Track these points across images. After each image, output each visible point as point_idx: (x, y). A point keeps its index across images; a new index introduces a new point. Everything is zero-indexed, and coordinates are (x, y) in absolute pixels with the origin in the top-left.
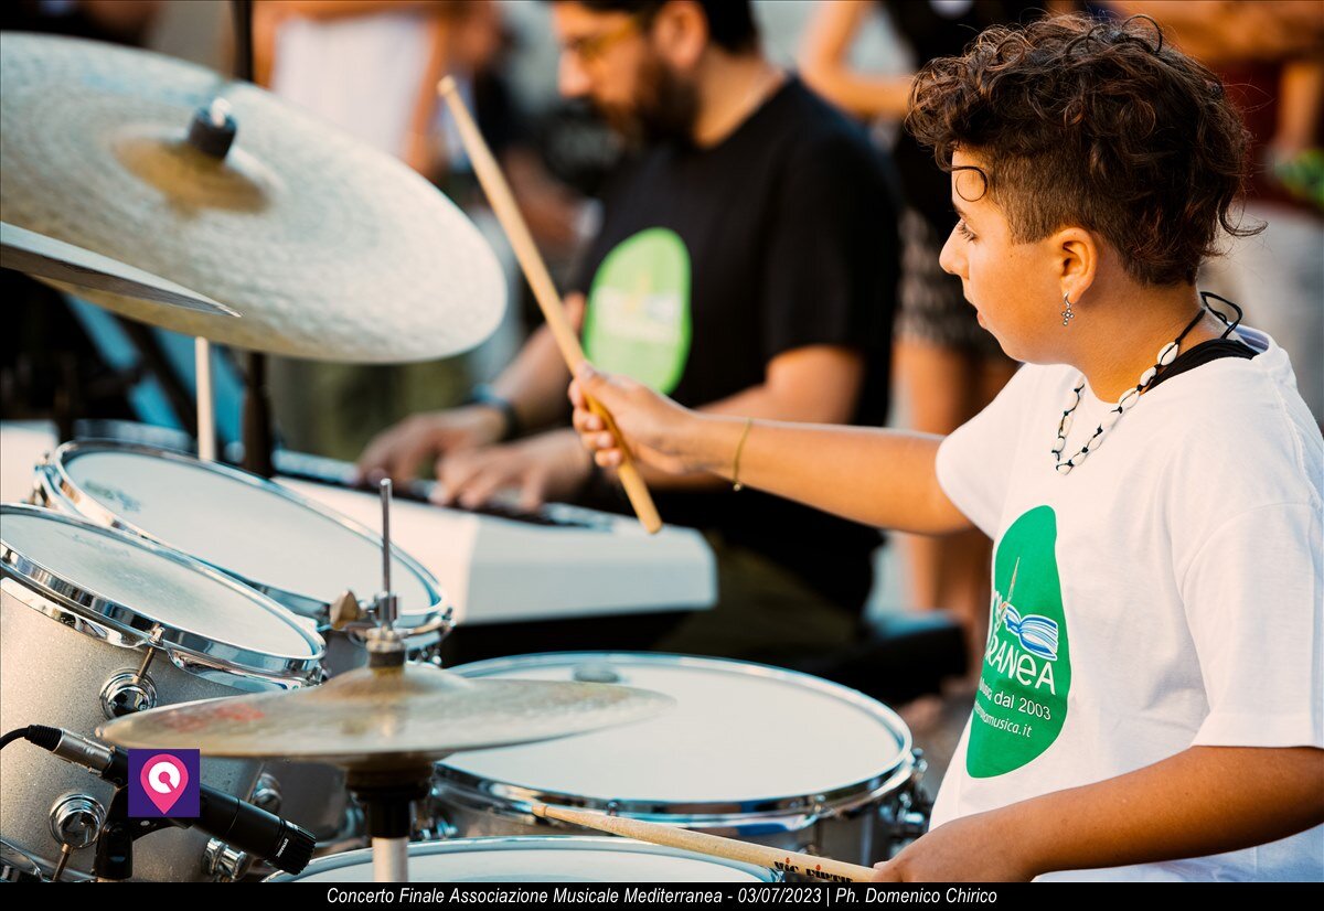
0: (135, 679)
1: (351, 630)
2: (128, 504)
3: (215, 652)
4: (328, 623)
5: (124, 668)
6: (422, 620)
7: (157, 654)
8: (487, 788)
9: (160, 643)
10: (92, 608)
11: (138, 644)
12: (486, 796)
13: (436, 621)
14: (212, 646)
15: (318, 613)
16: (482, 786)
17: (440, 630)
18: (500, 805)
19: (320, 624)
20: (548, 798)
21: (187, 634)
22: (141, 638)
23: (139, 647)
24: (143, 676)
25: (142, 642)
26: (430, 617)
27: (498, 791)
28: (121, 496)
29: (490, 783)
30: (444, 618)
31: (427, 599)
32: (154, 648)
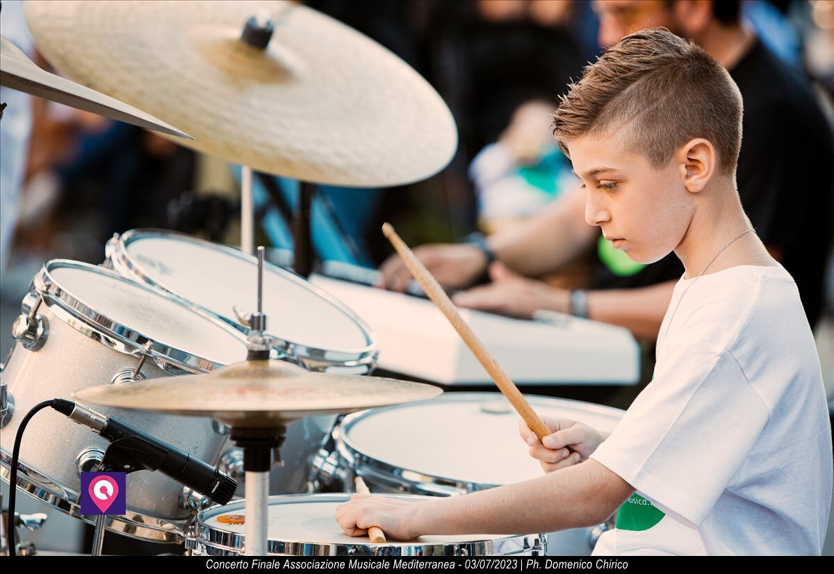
0: (132, 375)
1: (301, 359)
2: (164, 270)
3: (192, 362)
4: (285, 353)
5: (126, 367)
6: (357, 357)
7: (146, 359)
8: (400, 474)
9: (149, 352)
10: (111, 330)
11: (134, 352)
12: (397, 478)
13: (367, 360)
14: (190, 358)
15: (281, 347)
16: (396, 472)
17: (369, 366)
18: (406, 484)
19: (279, 353)
20: (440, 482)
21: (173, 349)
22: (137, 348)
23: (136, 353)
24: (138, 372)
25: (137, 351)
26: (363, 355)
27: (406, 475)
28: (161, 265)
29: (401, 470)
30: (374, 358)
31: (364, 342)
32: (146, 356)
